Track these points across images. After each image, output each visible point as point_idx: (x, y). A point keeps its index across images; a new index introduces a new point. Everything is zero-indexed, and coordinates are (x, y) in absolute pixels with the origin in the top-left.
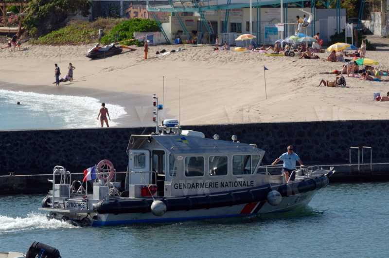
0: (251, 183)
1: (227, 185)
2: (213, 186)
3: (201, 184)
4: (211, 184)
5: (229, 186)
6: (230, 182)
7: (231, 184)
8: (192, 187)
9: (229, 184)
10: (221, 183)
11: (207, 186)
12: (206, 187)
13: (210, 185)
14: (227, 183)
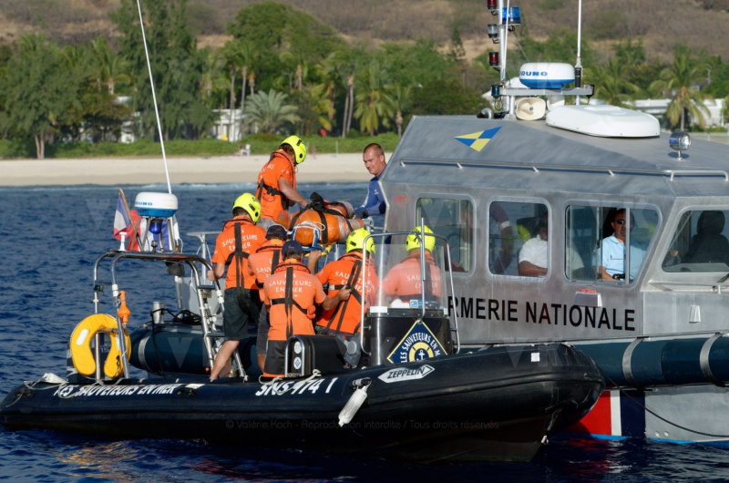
0: (627, 319)
1: (547, 317)
2: (499, 312)
4: (493, 305)
5: (553, 320)
6: (556, 306)
7: (560, 312)
9: (551, 311)
10: (528, 304)
11: (482, 313)
12: (478, 317)
13: (490, 309)
14: (545, 306)
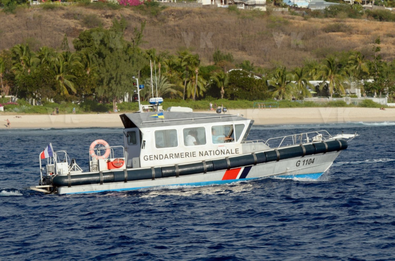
0: (236, 151)
1: (207, 154)
2: (189, 155)
3: (175, 154)
7: (212, 152)
8: (165, 157)
9: (209, 153)
10: (200, 152)
12: (181, 157)
13: (186, 155)
14: (206, 152)
